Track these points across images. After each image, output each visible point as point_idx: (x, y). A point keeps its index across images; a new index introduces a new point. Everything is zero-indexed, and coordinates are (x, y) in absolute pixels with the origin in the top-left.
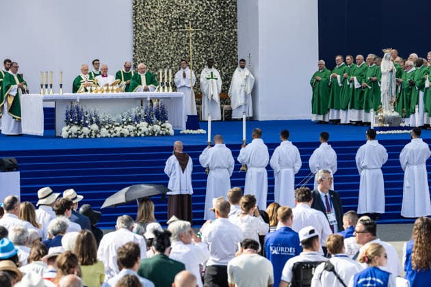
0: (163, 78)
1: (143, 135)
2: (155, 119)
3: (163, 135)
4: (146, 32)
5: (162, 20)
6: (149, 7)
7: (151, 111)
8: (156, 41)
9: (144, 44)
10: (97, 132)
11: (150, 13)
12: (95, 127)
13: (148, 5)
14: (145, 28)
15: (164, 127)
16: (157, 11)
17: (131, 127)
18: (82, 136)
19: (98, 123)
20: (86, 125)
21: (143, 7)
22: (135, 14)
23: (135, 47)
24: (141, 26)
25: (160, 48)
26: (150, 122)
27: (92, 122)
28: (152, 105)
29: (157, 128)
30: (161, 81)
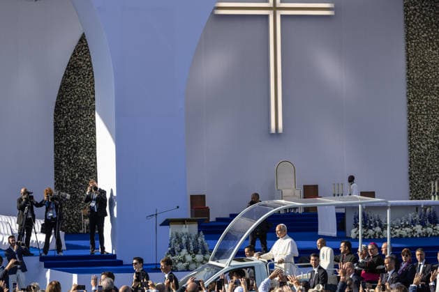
0: (434, 188)
1: (418, 236)
2: (428, 223)
3: (434, 236)
4: (419, 150)
5: (432, 140)
6: (421, 129)
7: (425, 215)
8: (428, 158)
9: (418, 160)
10: (380, 234)
11: (423, 134)
12: (378, 229)
13: (420, 127)
14: (418, 147)
15: (436, 229)
16: (428, 132)
17: (408, 229)
18: (368, 237)
19: (380, 226)
20: (371, 228)
21: (417, 130)
22: (410, 135)
23: (410, 162)
24: (415, 145)
25: (431, 163)
26: (424, 225)
27: (376, 226)
28: (425, 210)
29: (430, 230)
30: (433, 191)
